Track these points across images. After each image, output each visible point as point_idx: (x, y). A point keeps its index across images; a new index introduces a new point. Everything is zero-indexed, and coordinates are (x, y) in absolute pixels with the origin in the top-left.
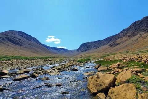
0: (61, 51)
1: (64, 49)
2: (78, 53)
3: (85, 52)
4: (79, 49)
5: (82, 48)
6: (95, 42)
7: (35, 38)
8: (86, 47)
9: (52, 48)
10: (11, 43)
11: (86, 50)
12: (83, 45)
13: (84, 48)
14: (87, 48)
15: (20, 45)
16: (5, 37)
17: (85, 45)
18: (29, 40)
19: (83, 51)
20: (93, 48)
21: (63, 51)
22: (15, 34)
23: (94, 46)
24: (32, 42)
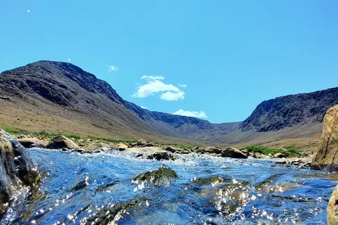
0: (185, 126)
1: (195, 121)
2: (244, 134)
3: (272, 132)
4: (248, 120)
5: (262, 119)
7: (106, 84)
8: (278, 115)
9: (156, 115)
10: (41, 97)
11: (278, 126)
12: (266, 106)
13: (270, 117)
14: (281, 119)
15: (64, 104)
16: (28, 81)
17: (276, 107)
18: (88, 90)
19: (264, 130)
20: (306, 118)
21: (193, 126)
22: (52, 70)
23: (314, 111)
24: (98, 95)
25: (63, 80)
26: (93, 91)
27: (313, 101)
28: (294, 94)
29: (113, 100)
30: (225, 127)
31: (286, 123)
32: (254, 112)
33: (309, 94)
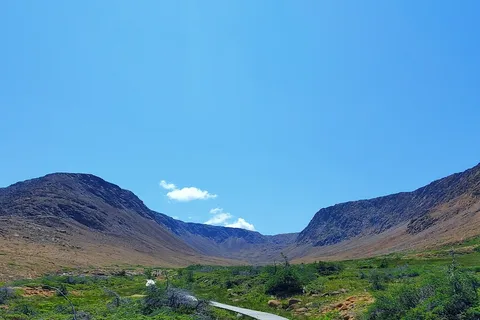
0: (230, 240)
1: (241, 232)
2: (299, 249)
3: (329, 246)
4: (304, 232)
5: (320, 230)
6: (378, 202)
8: (337, 226)
9: (192, 227)
10: (76, 223)
11: (335, 239)
12: (324, 215)
13: (328, 228)
14: (338, 230)
16: (59, 205)
17: (334, 216)
18: (115, 206)
19: (321, 244)
20: (364, 230)
21: (240, 240)
22: (73, 186)
23: (373, 221)
24: (126, 211)
25: (87, 198)
26: (120, 207)
27: (373, 209)
28: (354, 200)
29: (143, 215)
30: (279, 240)
31: (344, 235)
32: (312, 222)
33: (370, 201)
